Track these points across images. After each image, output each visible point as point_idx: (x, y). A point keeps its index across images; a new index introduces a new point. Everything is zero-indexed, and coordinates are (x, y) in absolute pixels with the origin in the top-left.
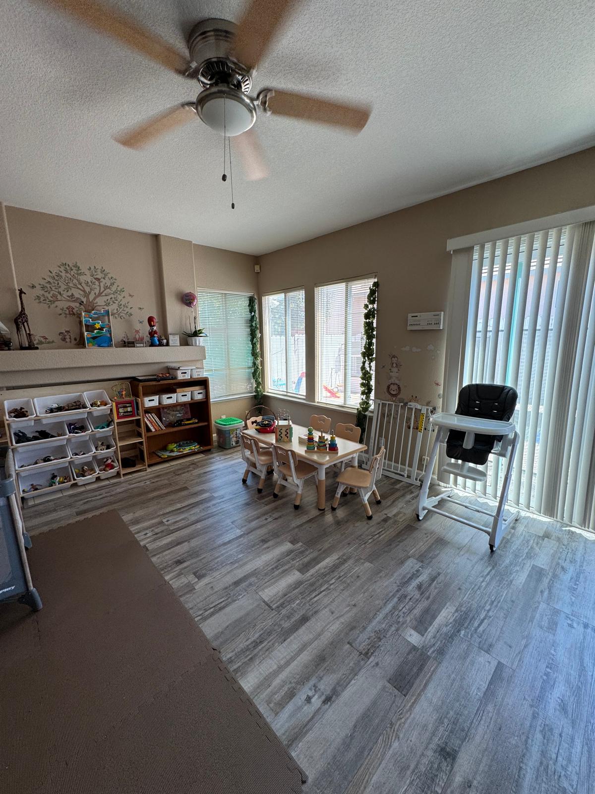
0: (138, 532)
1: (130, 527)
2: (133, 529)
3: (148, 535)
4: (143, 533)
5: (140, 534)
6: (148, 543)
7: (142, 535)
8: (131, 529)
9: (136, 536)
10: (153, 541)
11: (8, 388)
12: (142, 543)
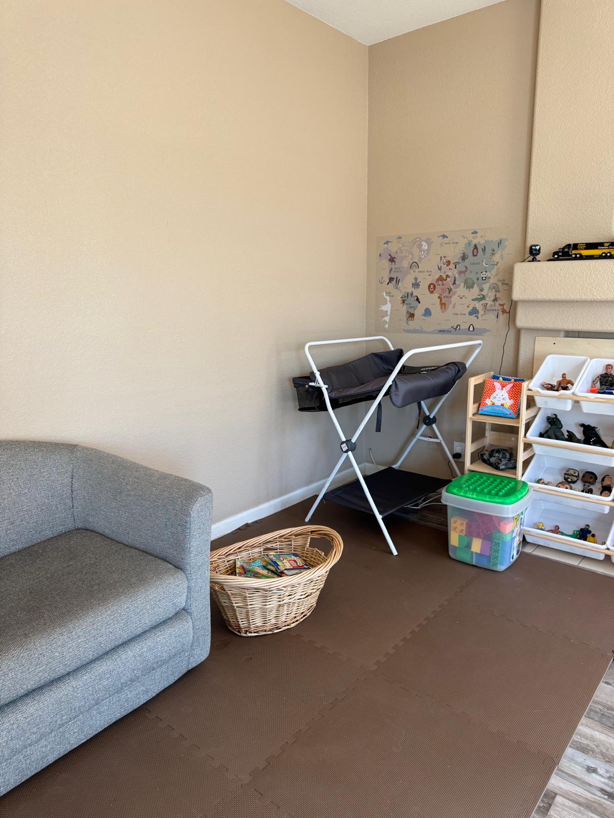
0: (584, 750)
1: (583, 720)
2: (588, 731)
3: (594, 779)
4: (591, 763)
5: (580, 757)
6: (566, 796)
7: (579, 764)
8: (581, 728)
9: (569, 751)
10: (579, 804)
11: (570, 334)
12: (555, 782)
